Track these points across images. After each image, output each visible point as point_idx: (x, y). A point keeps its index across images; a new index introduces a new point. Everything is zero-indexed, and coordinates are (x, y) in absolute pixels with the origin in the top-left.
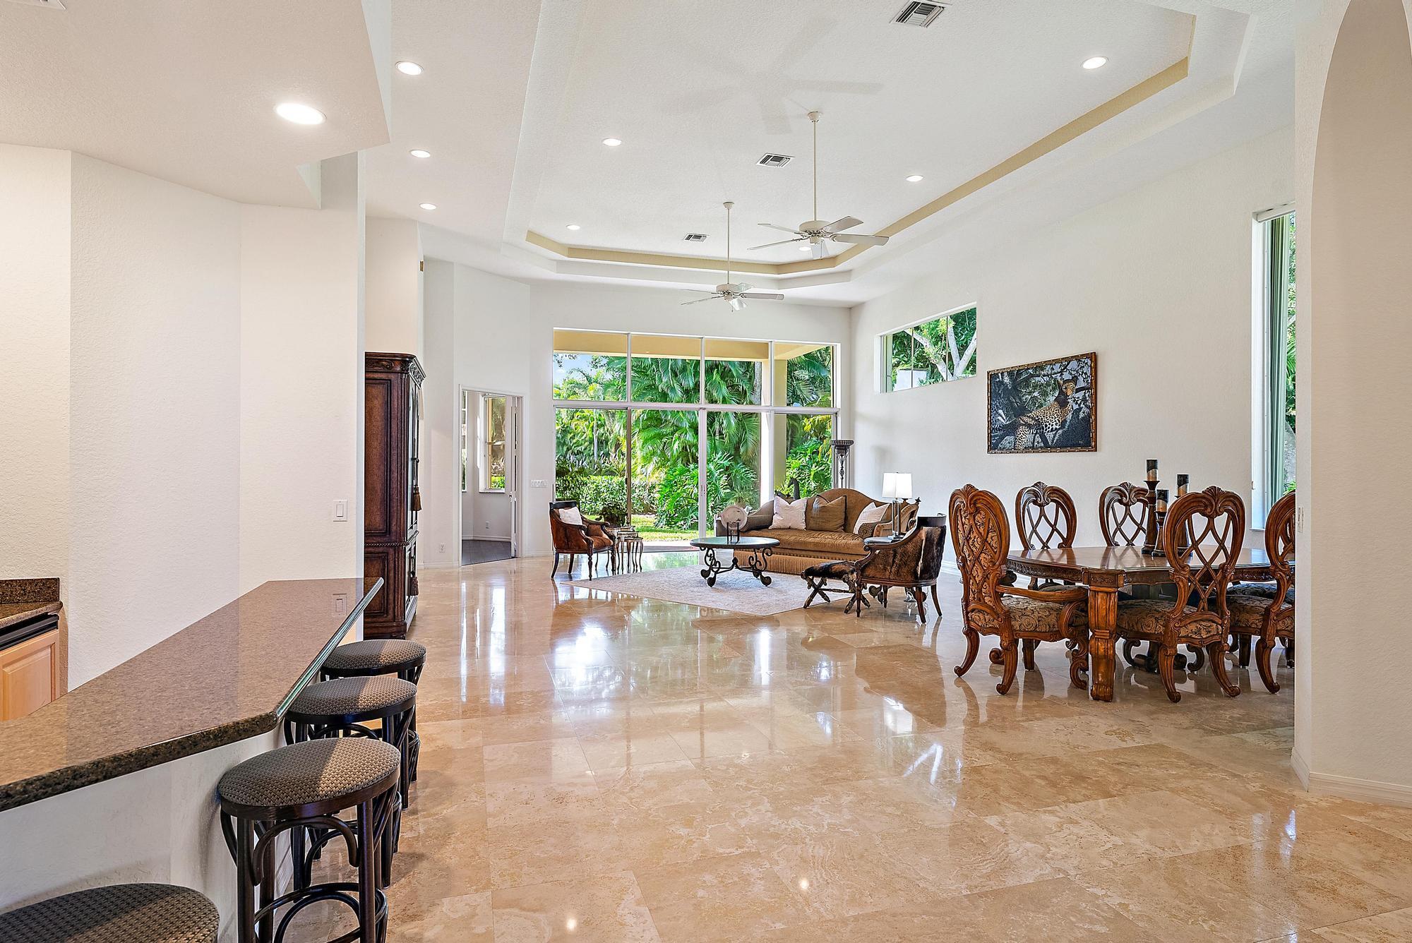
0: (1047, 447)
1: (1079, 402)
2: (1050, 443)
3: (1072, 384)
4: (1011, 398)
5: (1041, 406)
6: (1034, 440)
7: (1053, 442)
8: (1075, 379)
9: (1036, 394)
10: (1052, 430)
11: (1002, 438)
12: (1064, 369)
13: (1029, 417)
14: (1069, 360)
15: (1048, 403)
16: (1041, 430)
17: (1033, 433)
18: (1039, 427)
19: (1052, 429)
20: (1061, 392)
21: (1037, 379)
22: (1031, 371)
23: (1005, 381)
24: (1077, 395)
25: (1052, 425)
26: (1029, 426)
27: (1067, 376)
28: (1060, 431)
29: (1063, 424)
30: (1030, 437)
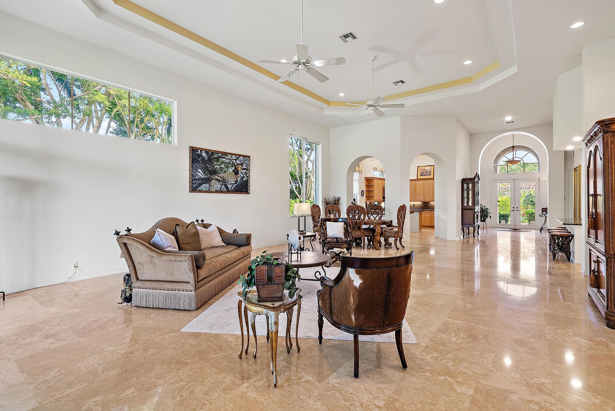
0: (228, 191)
1: (243, 174)
2: (230, 190)
3: (240, 166)
4: (207, 165)
5: (225, 172)
6: (221, 188)
7: (231, 189)
8: (242, 164)
9: (223, 166)
10: (231, 184)
11: (200, 185)
12: (237, 159)
13: (219, 176)
14: (240, 156)
15: (229, 172)
16: (225, 183)
17: (220, 184)
18: (224, 181)
19: (231, 183)
20: (236, 168)
21: (223, 159)
22: (220, 155)
23: (203, 155)
24: (243, 171)
25: (231, 182)
26: (219, 181)
27: (238, 162)
28: (235, 185)
29: (236, 182)
30: (219, 186)
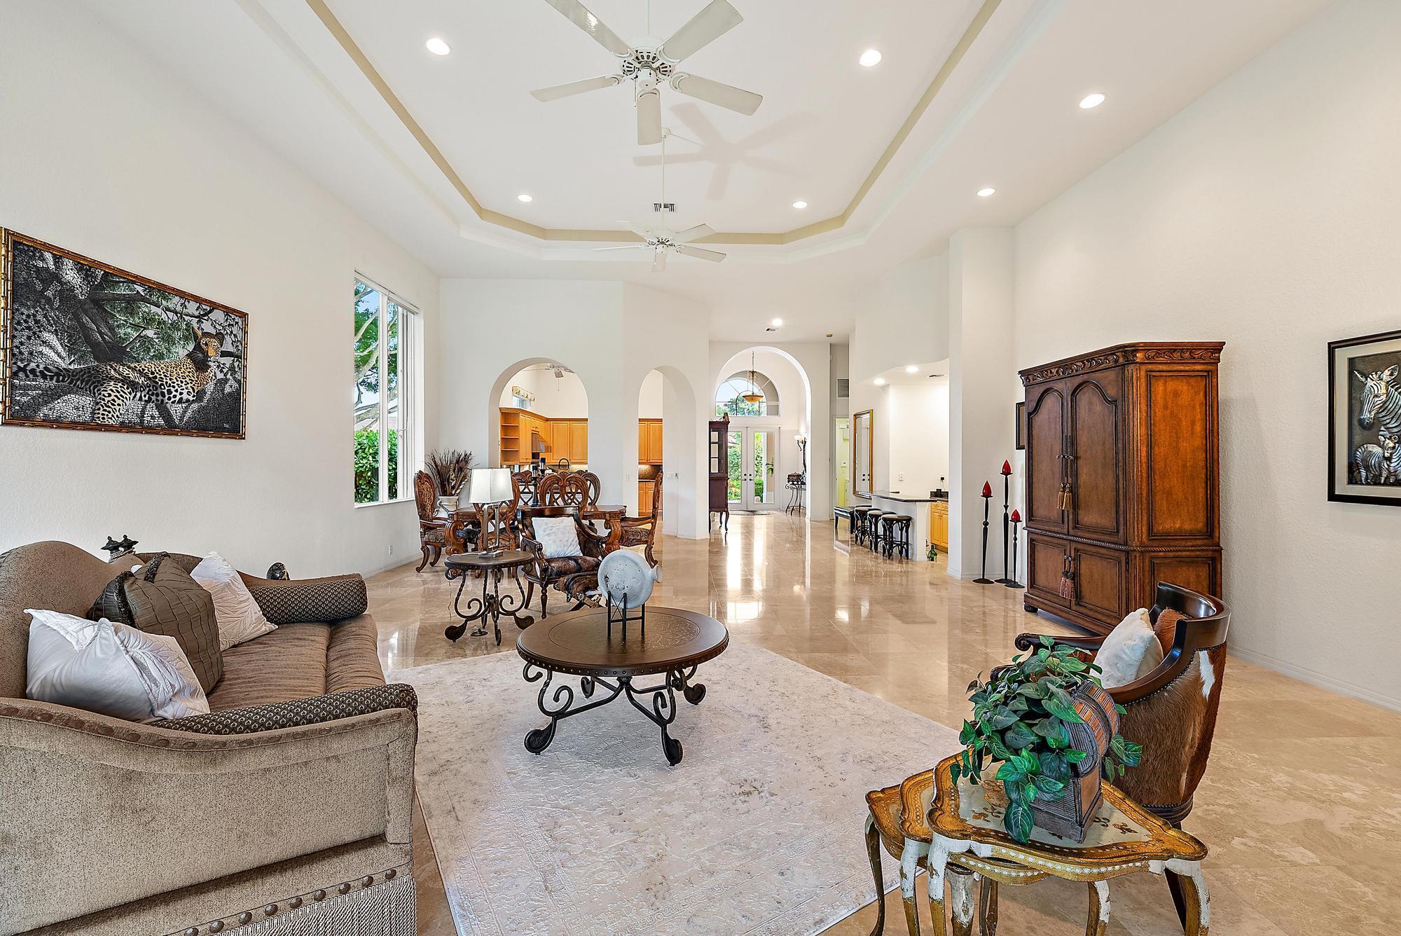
0: (170, 428)
1: (225, 370)
2: (177, 422)
3: (215, 343)
4: (86, 319)
5: (160, 357)
6: (143, 412)
7: (181, 420)
8: (220, 337)
9: (150, 333)
10: (180, 401)
11: (52, 395)
12: (204, 315)
13: (134, 369)
14: (214, 306)
15: (173, 357)
16: (160, 398)
17: (140, 399)
18: (154, 390)
19: (181, 399)
20: (198, 347)
21: (154, 309)
22: (140, 289)
23: (69, 278)
24: (223, 360)
25: (181, 394)
26: (133, 386)
27: (207, 327)
28: (195, 406)
29: (200, 396)
30: (136, 406)
